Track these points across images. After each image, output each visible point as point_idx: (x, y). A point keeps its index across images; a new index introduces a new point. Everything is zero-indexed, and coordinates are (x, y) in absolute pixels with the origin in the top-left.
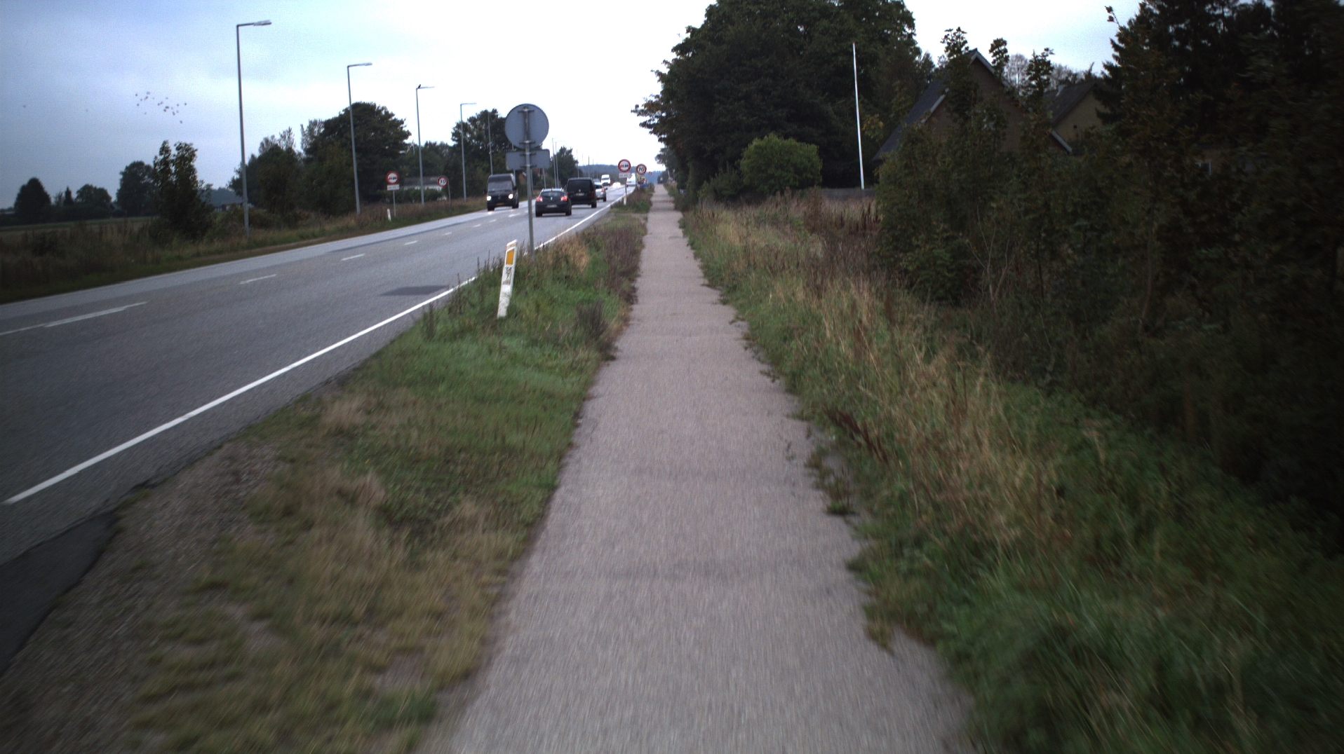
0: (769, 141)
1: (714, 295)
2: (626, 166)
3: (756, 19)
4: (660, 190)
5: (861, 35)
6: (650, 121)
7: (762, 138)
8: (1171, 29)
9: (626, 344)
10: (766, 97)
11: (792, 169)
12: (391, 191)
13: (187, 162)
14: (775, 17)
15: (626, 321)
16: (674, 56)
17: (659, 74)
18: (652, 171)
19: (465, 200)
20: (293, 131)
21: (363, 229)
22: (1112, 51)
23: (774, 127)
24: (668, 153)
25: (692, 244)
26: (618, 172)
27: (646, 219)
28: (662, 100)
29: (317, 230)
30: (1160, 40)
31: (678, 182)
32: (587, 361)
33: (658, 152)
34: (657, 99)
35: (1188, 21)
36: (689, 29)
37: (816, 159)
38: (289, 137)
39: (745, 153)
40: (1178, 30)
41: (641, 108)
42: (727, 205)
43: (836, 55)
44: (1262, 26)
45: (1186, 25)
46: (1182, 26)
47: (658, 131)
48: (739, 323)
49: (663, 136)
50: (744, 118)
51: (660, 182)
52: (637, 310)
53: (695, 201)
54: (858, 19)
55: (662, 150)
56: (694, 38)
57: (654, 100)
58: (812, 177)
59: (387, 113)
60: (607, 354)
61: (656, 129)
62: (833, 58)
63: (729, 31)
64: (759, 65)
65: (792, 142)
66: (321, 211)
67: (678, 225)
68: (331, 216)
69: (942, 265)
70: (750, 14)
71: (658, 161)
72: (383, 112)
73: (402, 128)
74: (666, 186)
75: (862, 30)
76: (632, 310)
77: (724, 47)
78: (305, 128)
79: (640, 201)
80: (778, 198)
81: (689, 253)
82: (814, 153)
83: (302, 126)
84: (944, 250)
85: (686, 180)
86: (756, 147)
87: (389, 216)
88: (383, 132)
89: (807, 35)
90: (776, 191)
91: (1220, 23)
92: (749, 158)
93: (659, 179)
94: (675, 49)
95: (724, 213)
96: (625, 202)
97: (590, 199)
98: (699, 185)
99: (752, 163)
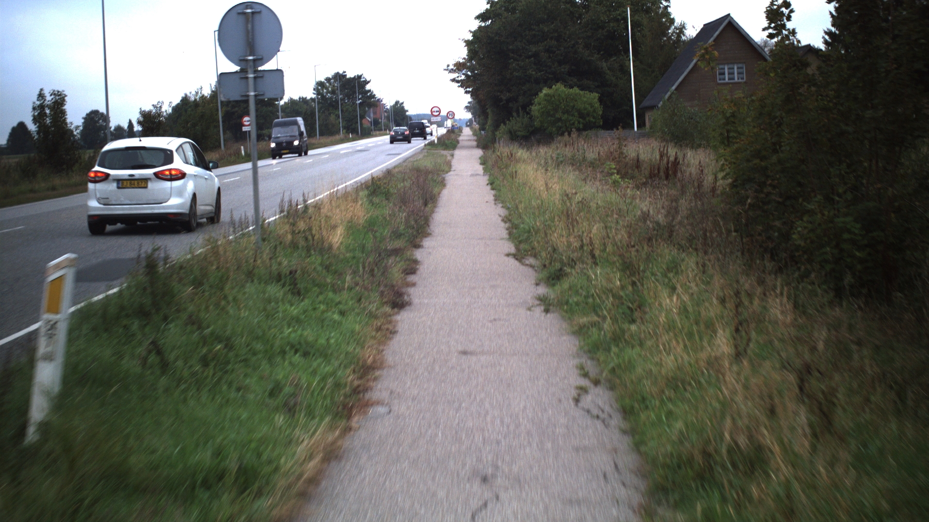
0: (556, 90)
4: (467, 132)
6: (458, 77)
7: (550, 87)
10: (551, 55)
11: (576, 114)
12: (246, 132)
13: (59, 106)
16: (477, 23)
17: (465, 41)
24: (473, 104)
28: (467, 61)
31: (480, 125)
34: (464, 60)
37: (597, 105)
39: (536, 101)
41: (451, 67)
42: (521, 144)
43: (608, 22)
47: (464, 86)
49: (468, 89)
50: (534, 73)
51: (467, 126)
53: (494, 141)
55: (469, 101)
56: (493, 9)
57: (461, 61)
58: (594, 120)
64: (546, 29)
65: (576, 90)
67: (479, 161)
71: (466, 111)
74: (472, 128)
75: (629, 2)
77: (517, 15)
79: (450, 141)
80: (566, 138)
82: (596, 100)
85: (486, 123)
86: (546, 95)
87: (243, 152)
89: (584, 6)
90: (564, 132)
92: (539, 104)
93: (466, 123)
94: (477, 17)
96: (437, 142)
98: (496, 127)
99: (542, 108)
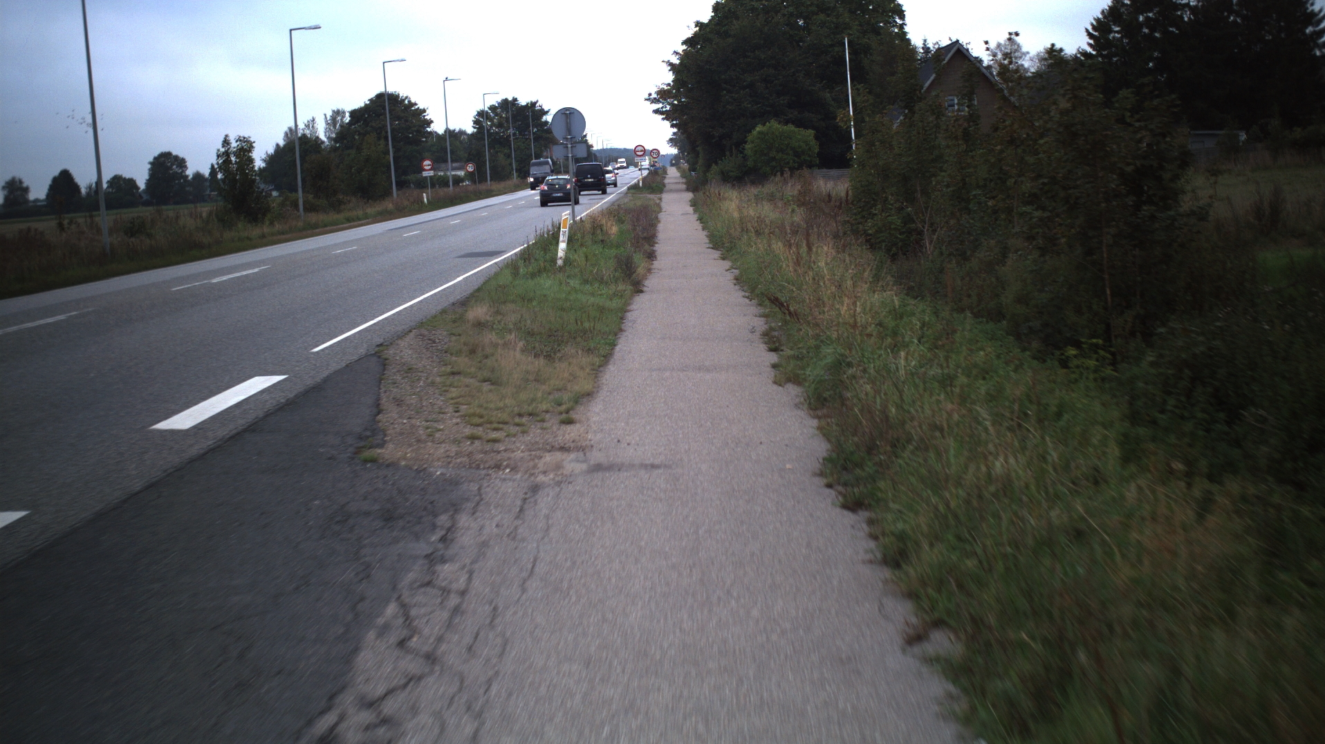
0: (770, 127)
1: (717, 254)
2: (641, 151)
3: (758, 15)
4: (673, 172)
5: (856, 27)
6: (662, 108)
7: (764, 125)
8: (1141, 18)
9: (651, 283)
10: (769, 85)
11: (791, 152)
12: (426, 177)
13: (246, 153)
14: (777, 12)
15: (649, 270)
16: (685, 47)
17: (671, 64)
18: (664, 154)
19: (489, 184)
20: (316, 120)
21: (401, 212)
22: (1087, 39)
23: (777, 114)
24: (679, 137)
25: (700, 219)
26: (632, 156)
27: (660, 199)
28: (673, 87)
29: (360, 213)
30: (1130, 29)
31: (689, 164)
32: (625, 291)
33: (670, 136)
34: (669, 87)
35: (1156, 10)
36: (698, 24)
37: (813, 143)
38: (313, 127)
39: (749, 138)
40: (1147, 18)
41: (654, 96)
42: (733, 185)
43: (832, 46)
44: (1226, 14)
45: (1154, 14)
46: (1150, 15)
47: (670, 118)
48: (734, 270)
49: (675, 122)
50: (749, 106)
51: (672, 165)
52: (656, 264)
53: (705, 182)
54: (852, 12)
55: (674, 134)
56: (702, 32)
57: (666, 88)
58: (809, 159)
59: (409, 102)
60: (638, 288)
61: (668, 116)
62: (830, 49)
63: (734, 25)
64: (763, 57)
65: (791, 127)
66: (360, 197)
67: (689, 203)
68: (370, 201)
69: (895, 229)
70: (753, 9)
71: (671, 144)
72: (406, 102)
73: (424, 116)
74: (679, 168)
75: (857, 23)
76: (653, 264)
77: (730, 40)
78: (329, 118)
79: (654, 182)
80: (778, 178)
81: (698, 226)
82: (812, 137)
83: (325, 115)
84: (896, 217)
85: (697, 163)
86: (759, 133)
87: (425, 200)
88: (406, 121)
89: (806, 27)
90: (777, 172)
91: (1186, 11)
92: (752, 142)
93: (671, 162)
94: (684, 43)
95: (730, 193)
96: (641, 184)
97: (601, 186)
98: (708, 167)
99: (755, 147)
